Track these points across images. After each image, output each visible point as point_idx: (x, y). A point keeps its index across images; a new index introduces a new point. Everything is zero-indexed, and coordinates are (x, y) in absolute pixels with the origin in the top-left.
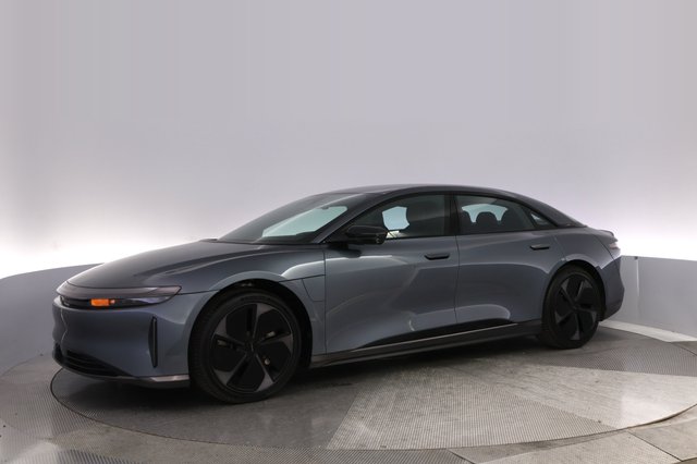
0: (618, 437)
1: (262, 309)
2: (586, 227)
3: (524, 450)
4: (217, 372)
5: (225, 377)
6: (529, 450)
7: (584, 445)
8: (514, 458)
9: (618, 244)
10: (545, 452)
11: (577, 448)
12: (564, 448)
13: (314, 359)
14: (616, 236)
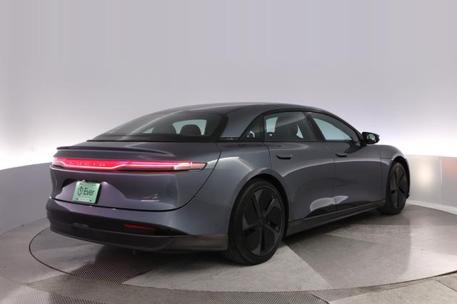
7: (403, 289)
12: (389, 291)
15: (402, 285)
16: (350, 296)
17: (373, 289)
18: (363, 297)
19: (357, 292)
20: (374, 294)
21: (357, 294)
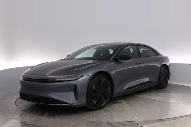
0: (185, 118)
1: (103, 80)
2: (162, 55)
3: (157, 122)
4: (93, 100)
5: (95, 102)
6: (159, 122)
7: (175, 120)
8: (154, 124)
9: (169, 60)
10: (163, 122)
11: (173, 121)
12: (169, 121)
13: (114, 95)
14: (169, 57)
15: (174, 119)
16: (152, 123)
17: (162, 120)
18: (158, 124)
19: (155, 122)
20: (162, 122)
21: (155, 123)
